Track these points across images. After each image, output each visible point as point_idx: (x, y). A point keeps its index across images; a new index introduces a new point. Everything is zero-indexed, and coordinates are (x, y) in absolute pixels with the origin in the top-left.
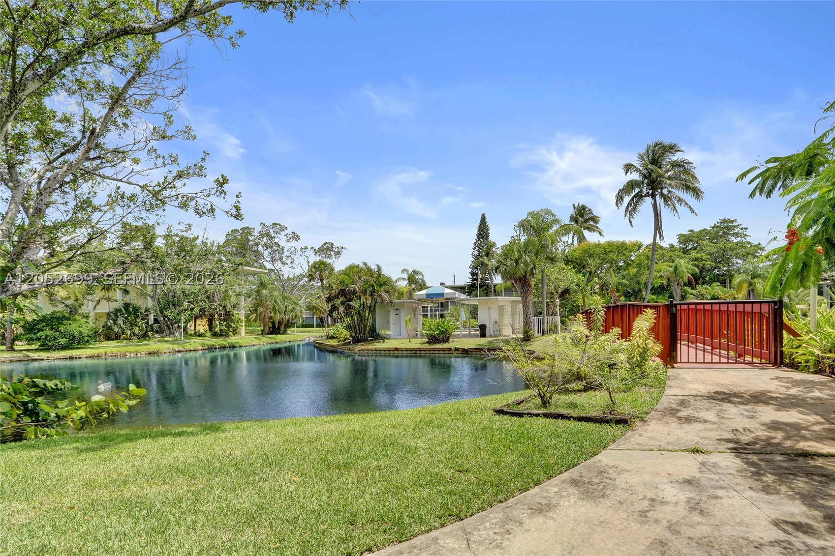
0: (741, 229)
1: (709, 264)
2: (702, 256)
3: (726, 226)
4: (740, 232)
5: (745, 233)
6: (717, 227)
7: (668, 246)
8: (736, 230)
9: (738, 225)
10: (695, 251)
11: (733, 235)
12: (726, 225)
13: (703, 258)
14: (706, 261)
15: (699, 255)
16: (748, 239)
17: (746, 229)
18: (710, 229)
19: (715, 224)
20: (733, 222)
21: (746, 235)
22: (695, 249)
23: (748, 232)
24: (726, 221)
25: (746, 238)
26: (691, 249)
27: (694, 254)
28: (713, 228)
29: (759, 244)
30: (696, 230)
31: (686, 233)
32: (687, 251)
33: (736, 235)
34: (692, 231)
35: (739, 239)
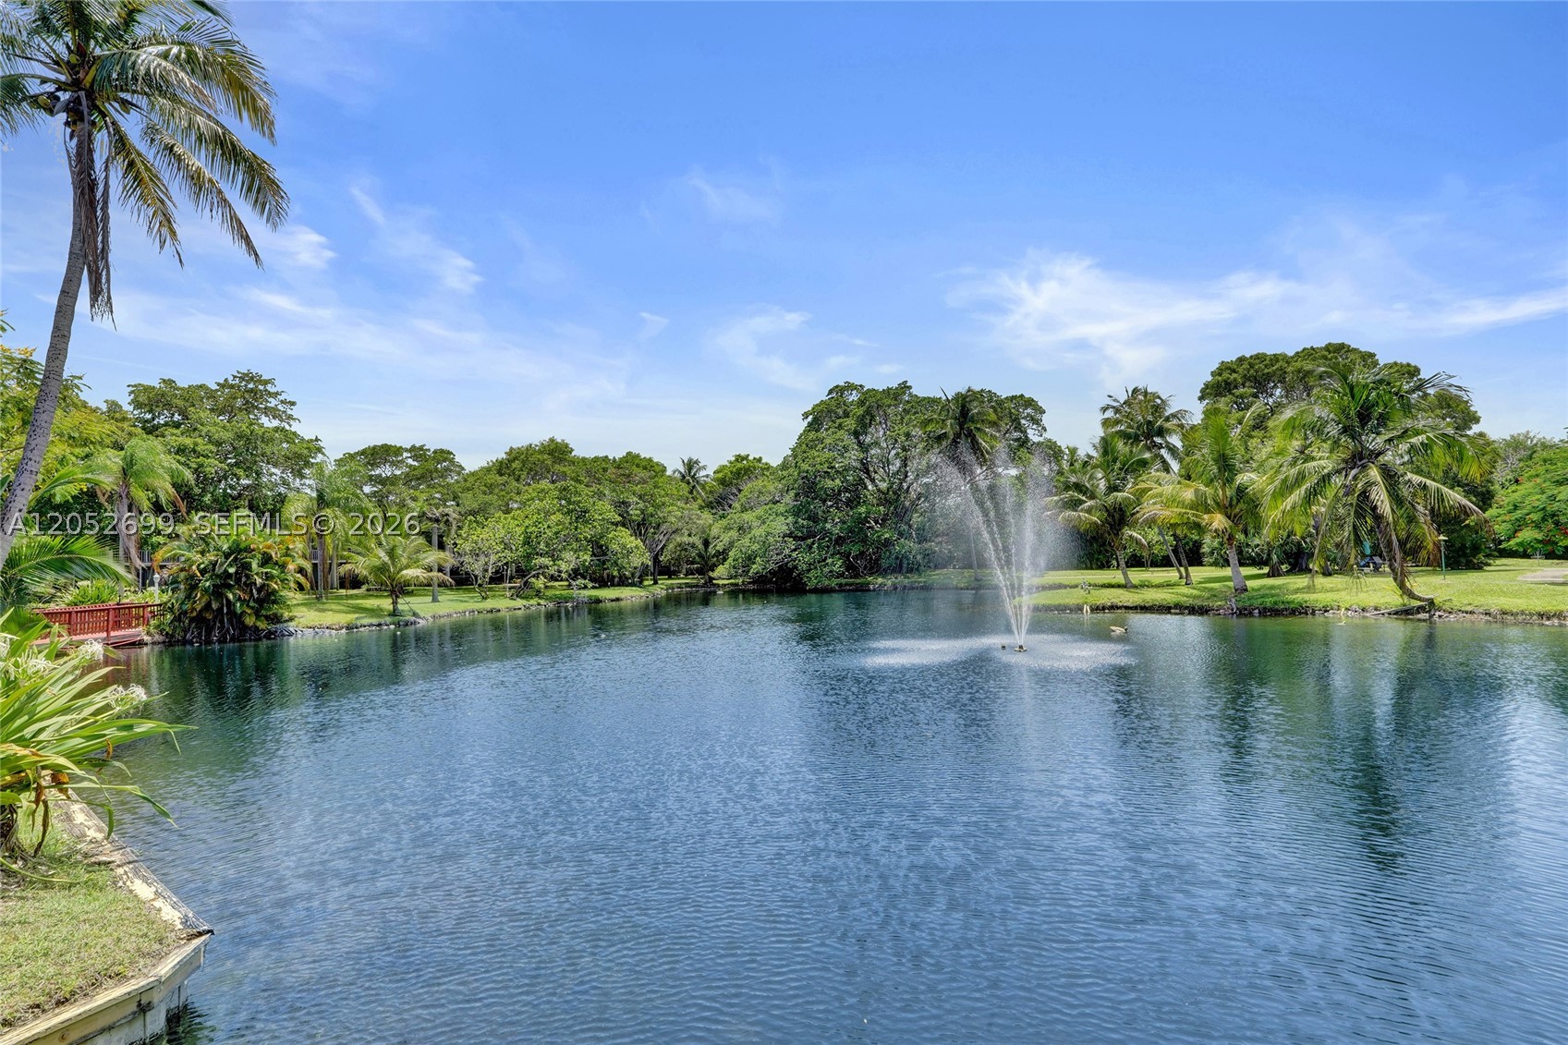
0: (282, 402)
1: (213, 466)
2: (196, 444)
3: (252, 391)
4: (279, 407)
5: (289, 412)
6: (232, 387)
7: (104, 407)
8: (273, 402)
9: (277, 393)
10: (178, 432)
11: (267, 411)
12: (251, 386)
13: (198, 449)
14: (207, 457)
15: (188, 441)
16: (295, 427)
17: (293, 404)
18: (215, 387)
19: (226, 380)
20: (266, 382)
21: (290, 417)
22: (177, 425)
23: (294, 412)
24: (252, 379)
25: (292, 422)
26: (166, 424)
27: (176, 438)
28: (222, 386)
29: (317, 440)
30: (183, 383)
31: (155, 383)
32: (156, 428)
33: (273, 413)
34: (169, 382)
35: (276, 423)
